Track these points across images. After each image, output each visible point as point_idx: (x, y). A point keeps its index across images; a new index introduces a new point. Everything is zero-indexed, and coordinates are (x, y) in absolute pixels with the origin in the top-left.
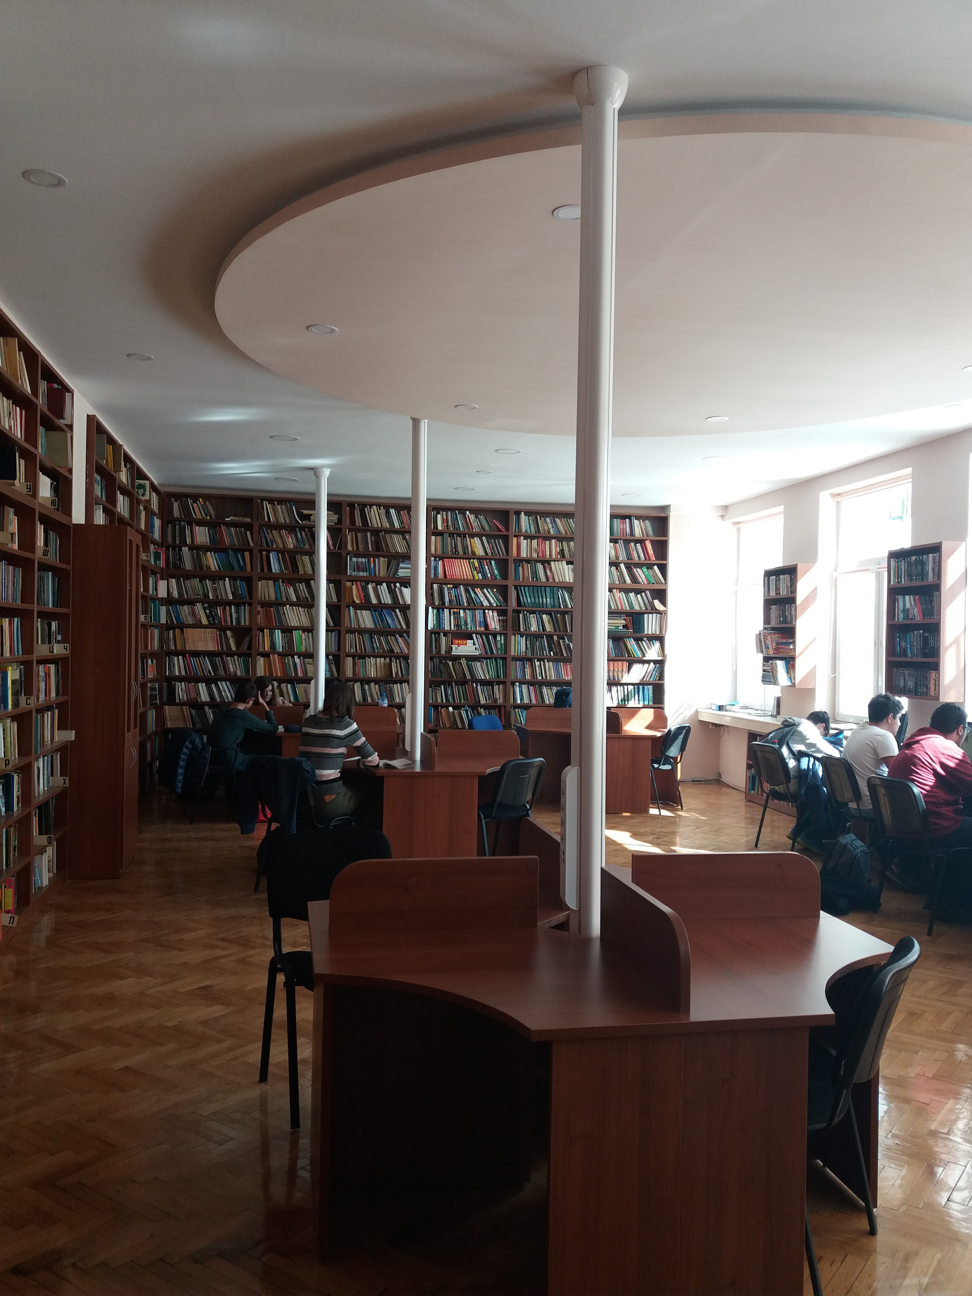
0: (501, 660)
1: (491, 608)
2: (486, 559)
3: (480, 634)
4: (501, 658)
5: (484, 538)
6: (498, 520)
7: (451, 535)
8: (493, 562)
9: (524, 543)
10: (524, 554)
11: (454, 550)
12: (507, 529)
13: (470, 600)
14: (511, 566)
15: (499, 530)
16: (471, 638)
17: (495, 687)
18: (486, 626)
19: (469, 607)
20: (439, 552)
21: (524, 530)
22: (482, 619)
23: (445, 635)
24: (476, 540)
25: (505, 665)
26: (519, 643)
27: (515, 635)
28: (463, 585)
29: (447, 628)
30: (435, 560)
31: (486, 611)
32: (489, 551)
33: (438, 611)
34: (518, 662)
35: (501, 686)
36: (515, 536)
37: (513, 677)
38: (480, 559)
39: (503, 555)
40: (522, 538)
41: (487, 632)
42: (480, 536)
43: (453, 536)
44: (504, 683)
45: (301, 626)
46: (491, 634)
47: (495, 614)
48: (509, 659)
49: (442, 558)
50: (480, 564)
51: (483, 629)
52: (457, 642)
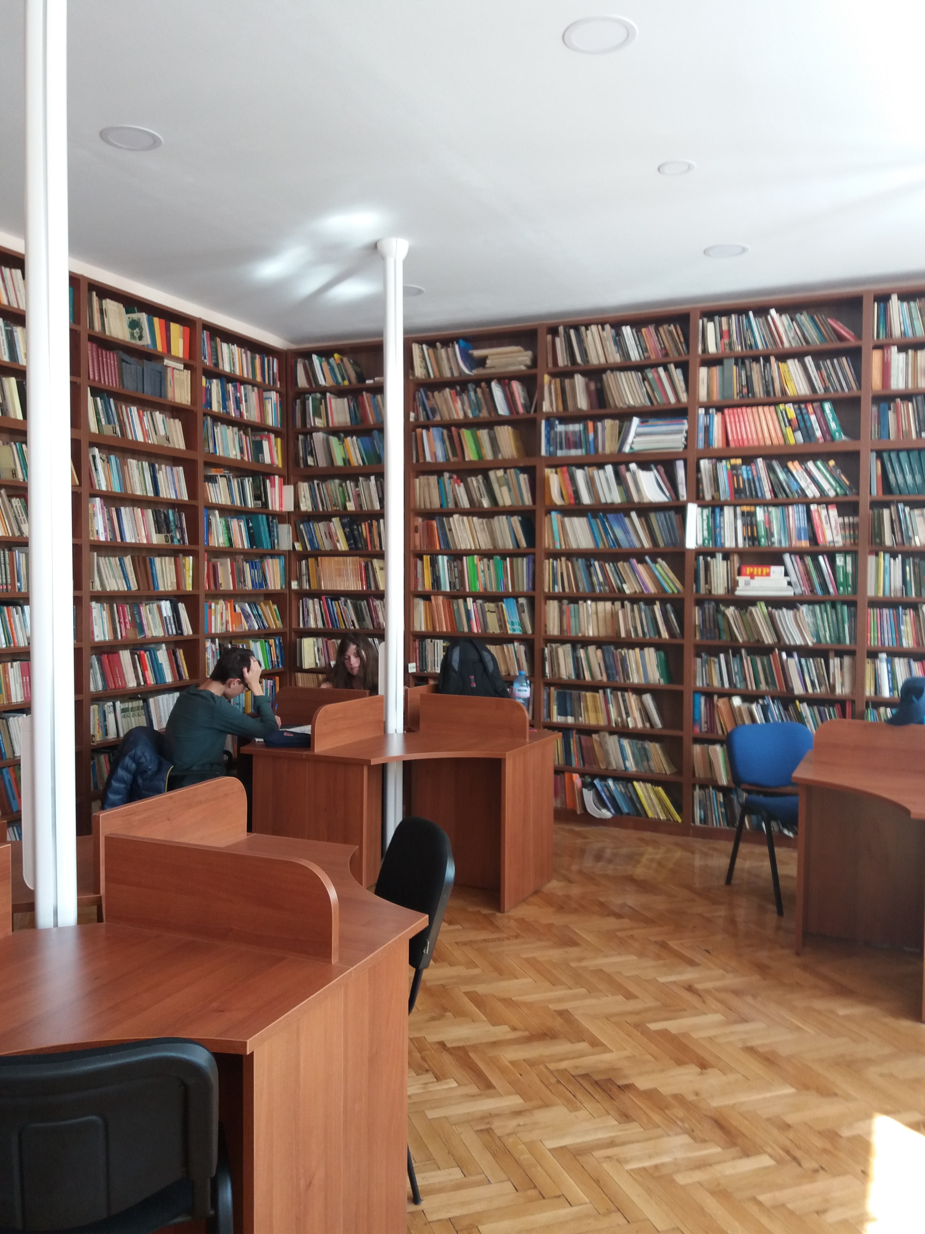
0: (845, 608)
1: (824, 501)
2: (812, 401)
3: (800, 554)
4: (844, 602)
5: (808, 360)
6: (837, 319)
7: (740, 360)
8: (827, 407)
9: (898, 359)
10: (898, 383)
11: (745, 390)
12: (859, 336)
13: (777, 487)
14: (869, 411)
15: (841, 338)
16: (781, 563)
17: (831, 661)
18: (813, 539)
19: (776, 501)
20: (716, 397)
21: (897, 332)
22: (804, 523)
23: (727, 556)
24: (793, 365)
25: (853, 616)
26: (886, 571)
27: (877, 555)
28: (765, 457)
29: (729, 544)
30: (707, 413)
31: (813, 507)
32: (818, 384)
33: (713, 512)
34: (885, 611)
35: (847, 660)
36: (877, 347)
37: (873, 642)
38: (798, 402)
39: (850, 388)
40: (894, 349)
41: (815, 549)
42: (799, 355)
43: (743, 363)
44: (851, 653)
45: (476, 549)
46: (822, 553)
47: (833, 512)
48: (862, 604)
49: (720, 409)
50: (801, 413)
51: (805, 544)
52: (749, 570)
